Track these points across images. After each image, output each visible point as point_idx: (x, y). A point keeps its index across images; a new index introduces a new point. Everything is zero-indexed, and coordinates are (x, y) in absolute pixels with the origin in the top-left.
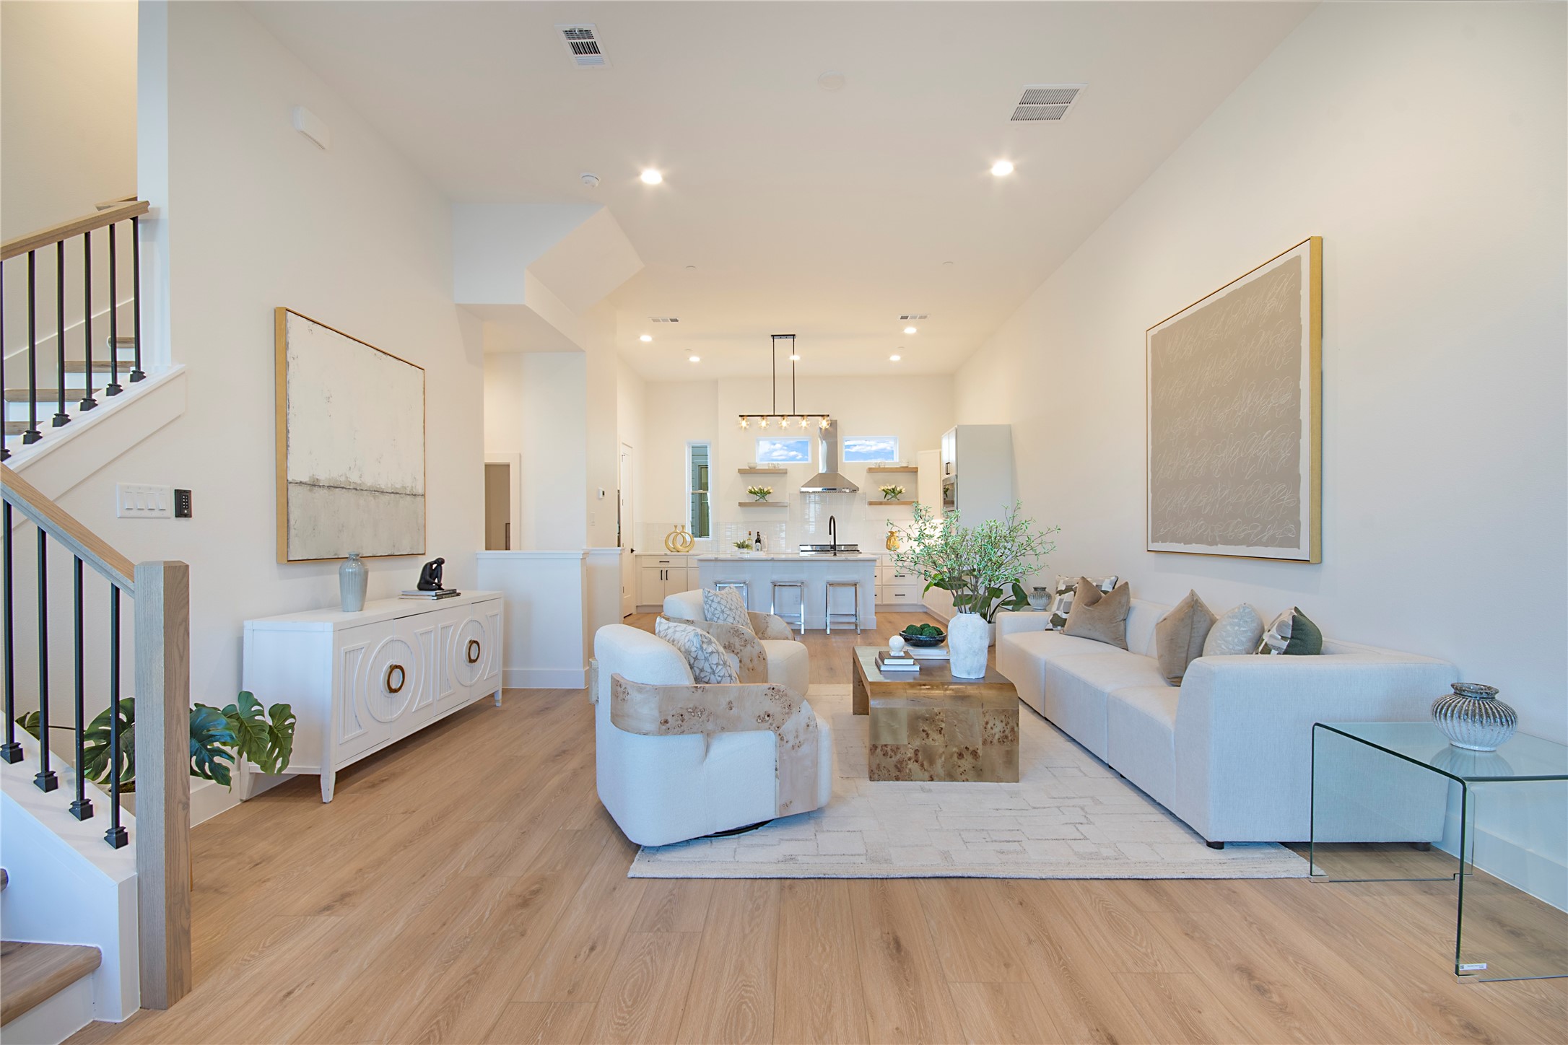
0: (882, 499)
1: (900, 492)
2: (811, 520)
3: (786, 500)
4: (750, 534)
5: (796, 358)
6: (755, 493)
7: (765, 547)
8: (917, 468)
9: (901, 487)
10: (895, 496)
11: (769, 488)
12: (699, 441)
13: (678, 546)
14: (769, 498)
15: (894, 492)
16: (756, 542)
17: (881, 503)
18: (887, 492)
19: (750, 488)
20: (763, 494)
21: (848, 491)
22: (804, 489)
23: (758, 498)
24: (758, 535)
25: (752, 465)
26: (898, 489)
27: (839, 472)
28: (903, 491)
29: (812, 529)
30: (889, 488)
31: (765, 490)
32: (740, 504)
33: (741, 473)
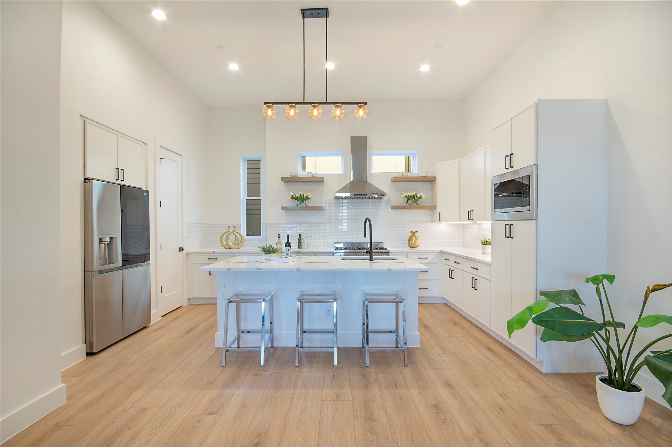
0: (404, 204)
1: (421, 198)
2: (344, 222)
3: (324, 204)
4: (279, 237)
5: (330, 66)
6: (296, 198)
7: (305, 245)
8: (435, 177)
9: (421, 194)
10: (416, 201)
11: (308, 194)
12: (253, 156)
13: (231, 244)
14: (309, 203)
15: (414, 198)
16: (286, 246)
17: (404, 208)
18: (408, 198)
19: (292, 194)
20: (302, 199)
21: (376, 196)
22: (338, 195)
23: (299, 203)
24: (288, 238)
25: (294, 174)
26: (418, 196)
27: (368, 181)
28: (423, 197)
29: (345, 229)
30: (411, 194)
31: (305, 196)
32: (283, 208)
33: (285, 182)
